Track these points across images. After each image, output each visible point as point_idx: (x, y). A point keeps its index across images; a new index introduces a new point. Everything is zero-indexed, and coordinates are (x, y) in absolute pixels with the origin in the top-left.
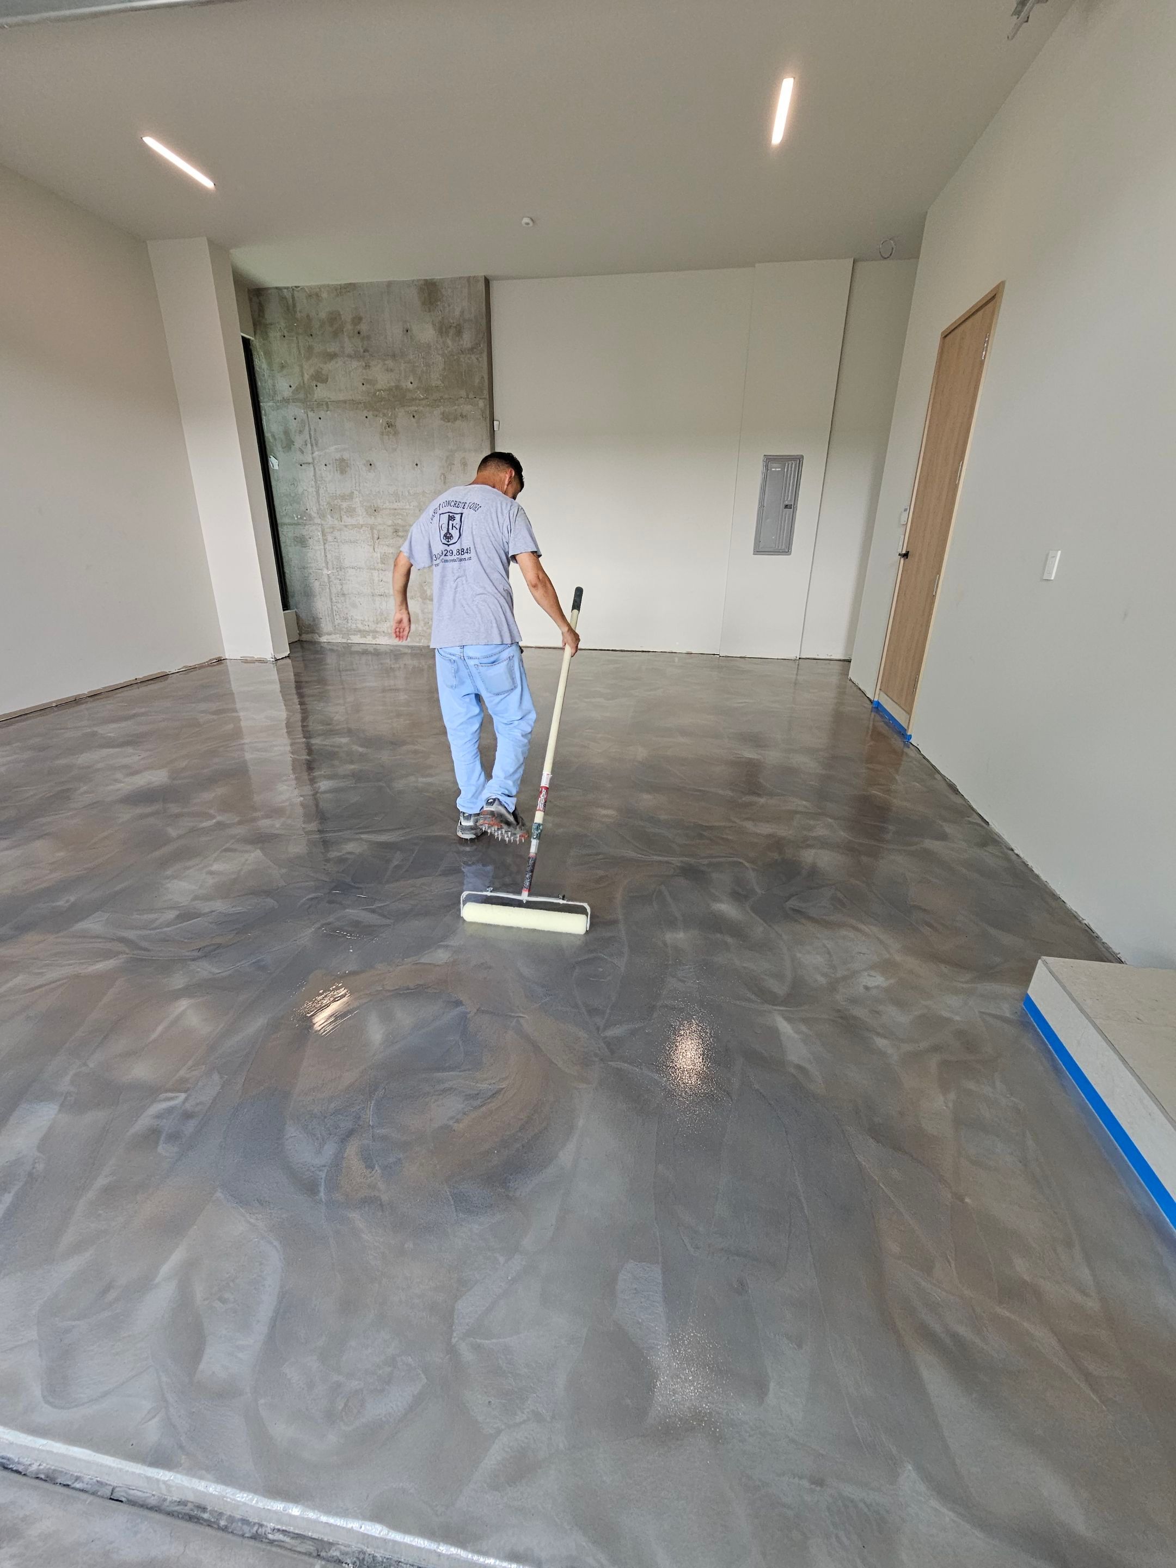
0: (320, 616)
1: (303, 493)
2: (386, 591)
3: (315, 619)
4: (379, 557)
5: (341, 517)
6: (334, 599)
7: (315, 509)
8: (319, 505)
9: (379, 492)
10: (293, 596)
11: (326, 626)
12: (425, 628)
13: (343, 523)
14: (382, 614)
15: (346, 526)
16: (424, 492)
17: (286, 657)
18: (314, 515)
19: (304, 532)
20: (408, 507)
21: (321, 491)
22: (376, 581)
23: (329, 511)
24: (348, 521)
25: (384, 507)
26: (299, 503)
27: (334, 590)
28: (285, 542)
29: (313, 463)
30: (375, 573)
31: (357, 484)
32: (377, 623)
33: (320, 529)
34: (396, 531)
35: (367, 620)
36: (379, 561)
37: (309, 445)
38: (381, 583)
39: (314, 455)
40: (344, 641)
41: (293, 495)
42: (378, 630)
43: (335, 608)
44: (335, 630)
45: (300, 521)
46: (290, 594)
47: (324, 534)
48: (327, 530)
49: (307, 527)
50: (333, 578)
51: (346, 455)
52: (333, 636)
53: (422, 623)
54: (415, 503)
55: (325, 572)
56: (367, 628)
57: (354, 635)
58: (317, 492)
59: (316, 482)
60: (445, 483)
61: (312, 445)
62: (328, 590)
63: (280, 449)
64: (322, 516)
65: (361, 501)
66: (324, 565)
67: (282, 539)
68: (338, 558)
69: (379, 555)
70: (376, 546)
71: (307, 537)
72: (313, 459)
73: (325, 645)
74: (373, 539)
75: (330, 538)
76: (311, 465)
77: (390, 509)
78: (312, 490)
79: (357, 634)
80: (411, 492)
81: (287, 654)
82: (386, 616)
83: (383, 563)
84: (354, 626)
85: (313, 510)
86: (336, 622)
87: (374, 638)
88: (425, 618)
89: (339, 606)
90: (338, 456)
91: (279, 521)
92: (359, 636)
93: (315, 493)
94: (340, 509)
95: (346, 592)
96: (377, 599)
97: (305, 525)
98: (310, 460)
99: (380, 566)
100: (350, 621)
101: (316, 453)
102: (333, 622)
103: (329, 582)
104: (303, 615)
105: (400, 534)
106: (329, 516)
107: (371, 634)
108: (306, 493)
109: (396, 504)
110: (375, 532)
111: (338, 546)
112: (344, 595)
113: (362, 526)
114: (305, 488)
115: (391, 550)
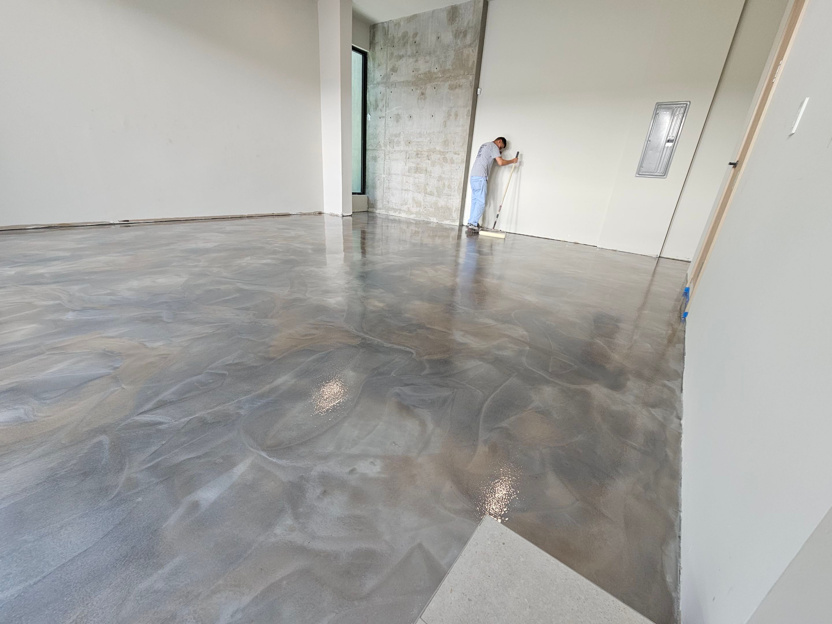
0: (378, 199)
1: (379, 133)
2: (408, 188)
3: (375, 200)
4: (407, 169)
5: (393, 146)
6: (385, 190)
7: (383, 142)
8: (385, 139)
9: (412, 132)
10: (368, 188)
11: (379, 205)
12: (423, 210)
13: (394, 150)
14: (404, 201)
15: (395, 151)
16: (434, 132)
17: (349, 216)
18: (382, 145)
19: (377, 154)
20: (425, 140)
21: (387, 132)
22: (404, 182)
23: (389, 143)
24: (397, 148)
25: (414, 141)
26: (376, 139)
27: (385, 186)
28: (368, 159)
29: (385, 117)
30: (405, 177)
31: (403, 128)
32: (402, 205)
33: (384, 153)
34: (417, 154)
35: (397, 203)
36: (407, 171)
37: (385, 107)
38: (407, 183)
39: (387, 112)
40: (386, 213)
41: (375, 134)
42: (401, 209)
43: (384, 195)
44: (383, 207)
45: (376, 148)
46: (367, 187)
47: (385, 156)
48: (387, 153)
49: (378, 151)
50: (386, 179)
51: (400, 112)
52: (382, 210)
53: (422, 207)
54: (428, 139)
55: (383, 176)
56: (397, 207)
57: (391, 210)
58: (385, 133)
59: (385, 127)
60: (445, 127)
61: (386, 107)
62: (383, 186)
63: (372, 109)
64: (385, 146)
65: (403, 137)
66: (383, 172)
67: (367, 157)
68: (389, 169)
69: (408, 167)
70: (407, 163)
71: (378, 157)
72: (386, 115)
73: (378, 215)
74: (406, 159)
75: (387, 157)
76: (384, 118)
77: (416, 142)
78: (383, 131)
79: (392, 210)
80: (427, 132)
81: (350, 214)
82: (406, 202)
83: (409, 172)
84: (391, 206)
85: (382, 144)
86: (384, 203)
87: (400, 213)
88: (424, 205)
89: (386, 194)
90: (396, 113)
91: (367, 148)
92: (393, 211)
93: (384, 133)
94: (394, 142)
95: (390, 187)
96: (404, 192)
97: (378, 150)
98: (384, 115)
99: (407, 174)
100: (390, 203)
101: (388, 111)
102: (382, 203)
103: (384, 181)
104: (370, 199)
105: (419, 156)
106: (388, 146)
107: (398, 211)
108: (380, 133)
109: (419, 139)
110: (408, 154)
111: (390, 162)
112: (389, 188)
113: (402, 151)
114: (380, 131)
115: (414, 165)
